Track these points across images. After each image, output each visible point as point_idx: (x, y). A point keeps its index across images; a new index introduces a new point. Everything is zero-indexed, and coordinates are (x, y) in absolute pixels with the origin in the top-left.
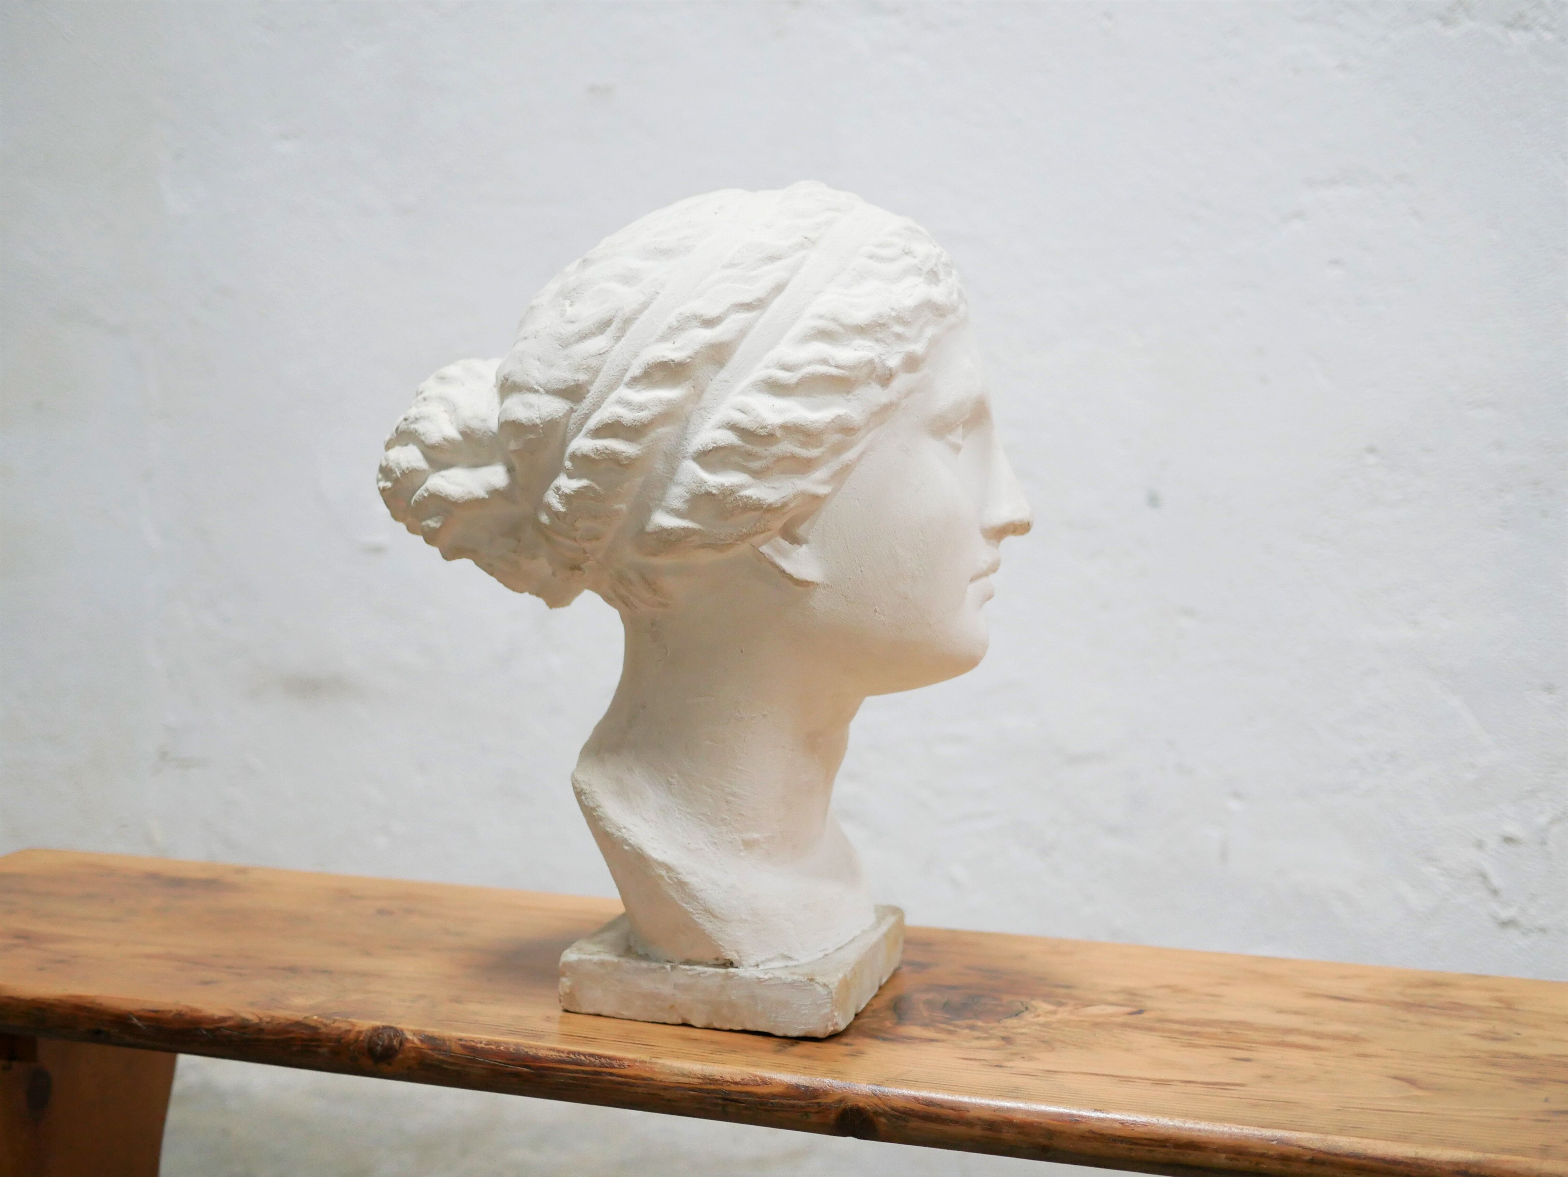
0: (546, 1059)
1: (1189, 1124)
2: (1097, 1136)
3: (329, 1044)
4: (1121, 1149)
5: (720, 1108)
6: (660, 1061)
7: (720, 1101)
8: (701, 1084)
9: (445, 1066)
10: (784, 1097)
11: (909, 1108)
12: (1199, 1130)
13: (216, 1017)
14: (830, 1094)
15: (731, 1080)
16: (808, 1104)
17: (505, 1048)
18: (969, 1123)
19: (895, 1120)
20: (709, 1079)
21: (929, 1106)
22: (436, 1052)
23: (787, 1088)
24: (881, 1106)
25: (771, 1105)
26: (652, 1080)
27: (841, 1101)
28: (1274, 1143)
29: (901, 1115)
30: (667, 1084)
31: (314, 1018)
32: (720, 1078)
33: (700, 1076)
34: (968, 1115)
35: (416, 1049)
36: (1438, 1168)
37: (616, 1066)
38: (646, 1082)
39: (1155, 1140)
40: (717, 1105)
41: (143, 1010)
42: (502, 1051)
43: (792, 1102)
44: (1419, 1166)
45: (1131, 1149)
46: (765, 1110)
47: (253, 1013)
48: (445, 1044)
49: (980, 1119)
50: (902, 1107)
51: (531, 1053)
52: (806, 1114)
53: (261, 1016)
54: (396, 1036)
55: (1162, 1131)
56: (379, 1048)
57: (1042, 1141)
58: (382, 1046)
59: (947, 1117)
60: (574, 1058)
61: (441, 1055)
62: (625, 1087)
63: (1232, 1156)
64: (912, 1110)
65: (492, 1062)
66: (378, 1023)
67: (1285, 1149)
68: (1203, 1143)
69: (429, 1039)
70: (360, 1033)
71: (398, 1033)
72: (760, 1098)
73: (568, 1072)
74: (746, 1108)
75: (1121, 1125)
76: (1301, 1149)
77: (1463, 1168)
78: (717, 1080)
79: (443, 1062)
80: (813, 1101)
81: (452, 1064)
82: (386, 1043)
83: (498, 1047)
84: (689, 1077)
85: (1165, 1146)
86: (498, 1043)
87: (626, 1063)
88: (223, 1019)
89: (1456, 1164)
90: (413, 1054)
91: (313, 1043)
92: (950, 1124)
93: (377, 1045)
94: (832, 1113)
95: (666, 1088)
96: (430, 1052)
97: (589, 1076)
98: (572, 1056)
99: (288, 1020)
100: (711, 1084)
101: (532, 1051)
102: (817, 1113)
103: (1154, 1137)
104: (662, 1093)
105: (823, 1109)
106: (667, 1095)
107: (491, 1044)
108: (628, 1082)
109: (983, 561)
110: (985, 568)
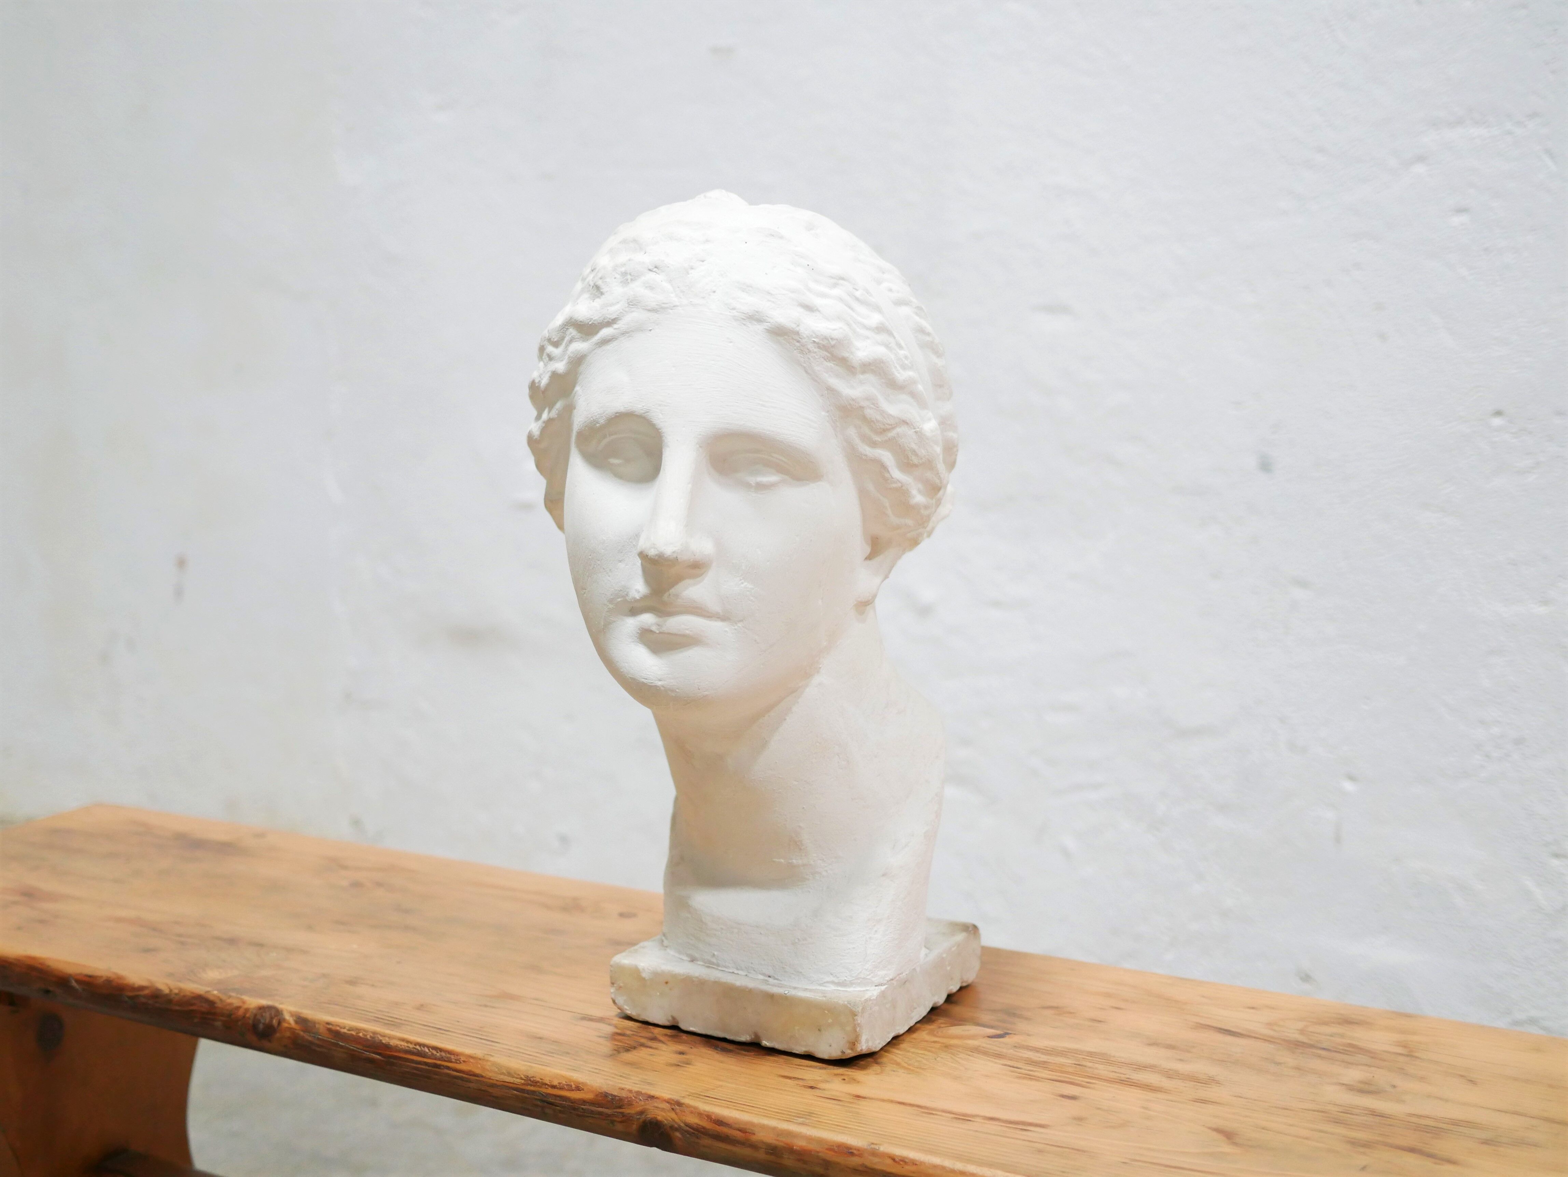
0: (396, 1049)
3: (222, 1018)
5: (540, 1109)
6: (492, 1059)
7: (539, 1103)
8: (523, 1084)
9: (311, 1045)
10: (593, 1104)
11: (702, 1126)
13: (136, 986)
14: (633, 1105)
15: (549, 1084)
16: (613, 1113)
17: (363, 1035)
18: (754, 1146)
19: (688, 1136)
20: (530, 1080)
21: (718, 1124)
22: (306, 1033)
23: (597, 1095)
24: (678, 1121)
25: (582, 1111)
26: (482, 1077)
27: (642, 1113)
29: (694, 1132)
30: (495, 1082)
31: (214, 993)
32: (540, 1080)
33: (522, 1077)
34: (754, 1138)
35: (290, 1029)
37: (454, 1060)
38: (479, 1078)
40: (537, 1106)
41: (80, 974)
42: (361, 1037)
43: (600, 1109)
46: (578, 1116)
47: (167, 985)
48: (315, 1026)
49: (763, 1142)
50: (694, 1124)
51: (384, 1042)
52: (613, 1122)
53: (172, 987)
54: (276, 1016)
56: (261, 1026)
58: (263, 1024)
59: (734, 1138)
60: (420, 1049)
61: (311, 1036)
62: (462, 1081)
64: (704, 1128)
66: (264, 1002)
69: (302, 1021)
70: (247, 1010)
71: (278, 1012)
72: (572, 1103)
73: (413, 1063)
74: (560, 1112)
75: (891, 1160)
78: (537, 1082)
79: (311, 1043)
80: (618, 1110)
81: (319, 1046)
82: (267, 1021)
83: (357, 1033)
84: (513, 1077)
86: (358, 1030)
87: (462, 1059)
88: (142, 988)
90: (288, 1034)
91: (209, 1016)
92: (737, 1145)
93: (261, 1022)
94: (634, 1124)
95: (493, 1086)
96: (302, 1033)
98: (418, 1047)
99: (192, 993)
100: (531, 1085)
101: (385, 1040)
104: (490, 1090)
105: (627, 1119)
106: (495, 1092)
107: (353, 1030)
108: (462, 1077)
109: (636, 590)
110: (638, 598)
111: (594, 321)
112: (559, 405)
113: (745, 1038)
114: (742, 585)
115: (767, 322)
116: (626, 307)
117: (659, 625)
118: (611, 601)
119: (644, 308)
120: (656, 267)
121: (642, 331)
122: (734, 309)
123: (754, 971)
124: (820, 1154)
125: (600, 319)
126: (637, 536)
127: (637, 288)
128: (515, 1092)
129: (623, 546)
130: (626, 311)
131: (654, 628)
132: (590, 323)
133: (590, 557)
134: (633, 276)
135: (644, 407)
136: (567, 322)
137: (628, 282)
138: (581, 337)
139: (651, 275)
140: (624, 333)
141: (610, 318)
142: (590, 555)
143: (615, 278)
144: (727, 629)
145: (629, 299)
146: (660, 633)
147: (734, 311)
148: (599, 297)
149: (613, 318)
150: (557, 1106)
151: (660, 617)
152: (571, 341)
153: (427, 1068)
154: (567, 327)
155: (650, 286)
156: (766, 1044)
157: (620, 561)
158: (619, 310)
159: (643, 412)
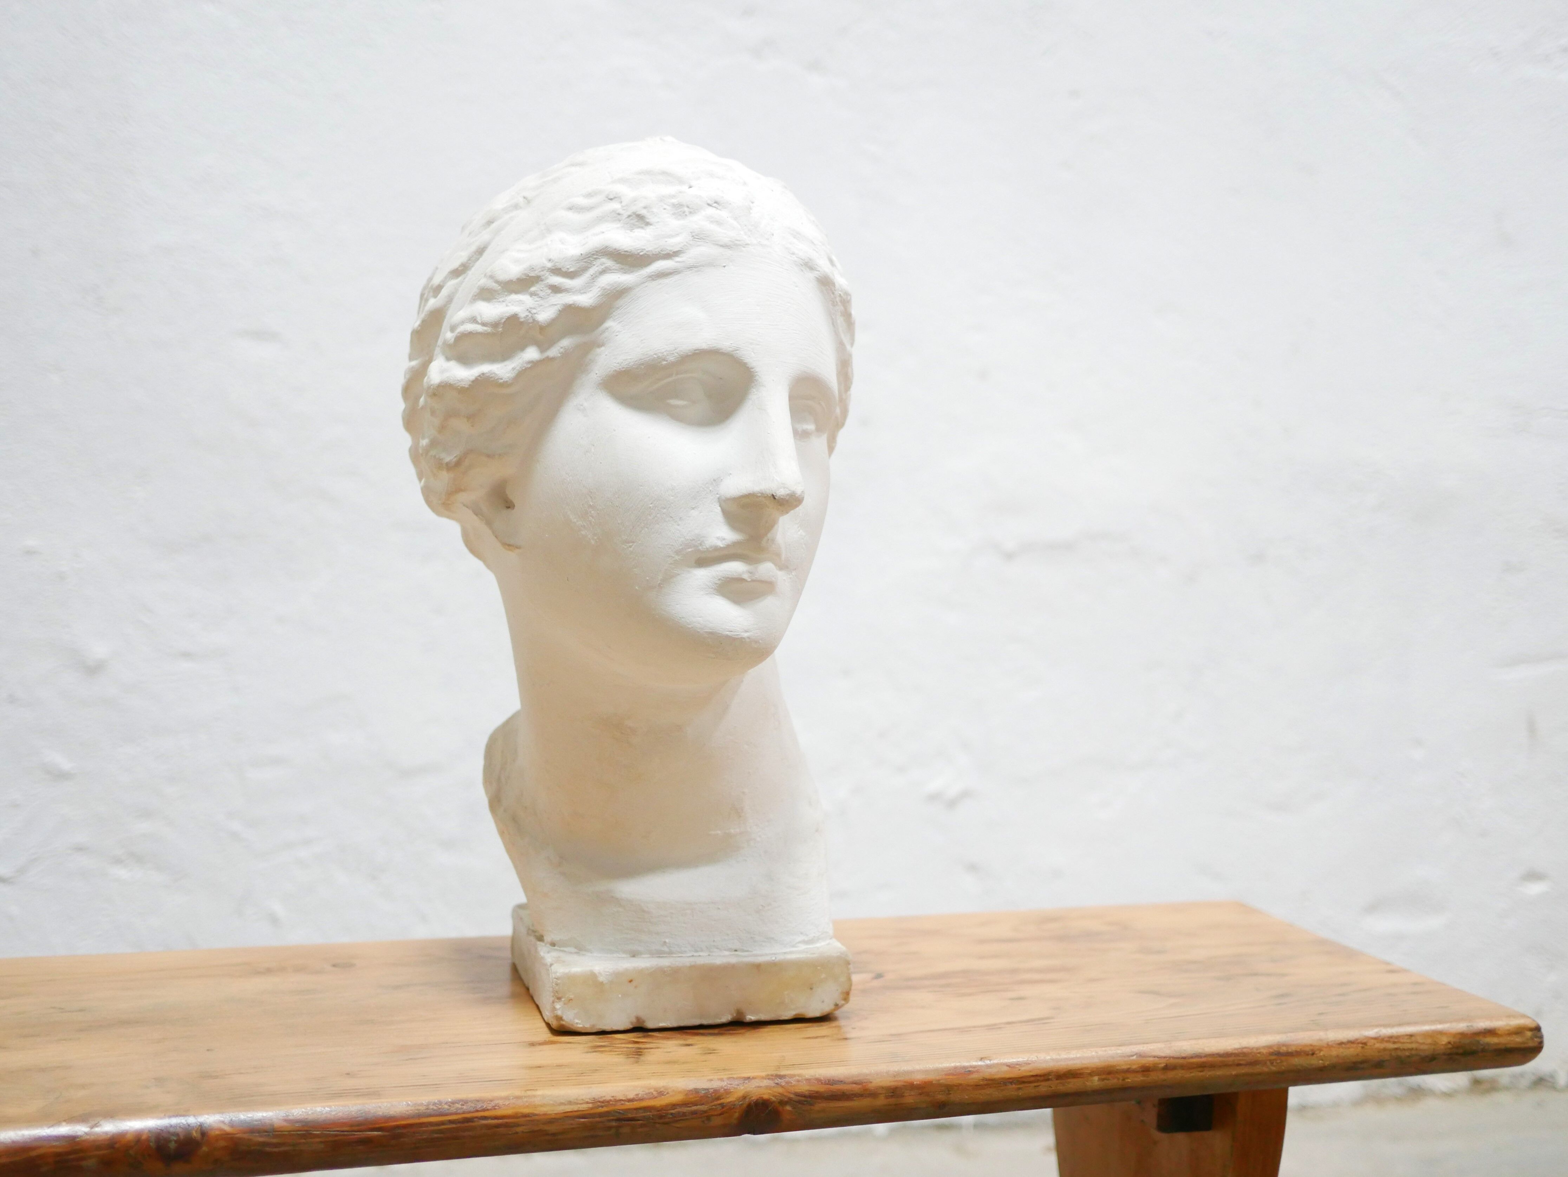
0: (402, 1116)
1: (1064, 1055)
2: (989, 1082)
4: (1011, 1091)
5: (613, 1131)
6: (539, 1093)
7: (614, 1124)
8: (592, 1109)
9: (268, 1149)
10: (684, 1104)
11: (814, 1091)
12: (1073, 1059)
14: (732, 1092)
15: (624, 1099)
16: (711, 1107)
18: (872, 1094)
19: (800, 1106)
20: (599, 1102)
21: (833, 1085)
23: (686, 1094)
24: (785, 1094)
25: (671, 1116)
26: (533, 1115)
27: (744, 1097)
28: (1135, 1057)
29: (805, 1099)
30: (553, 1116)
32: (612, 1098)
33: (589, 1100)
34: (871, 1086)
36: (1259, 1053)
37: (489, 1107)
38: (528, 1119)
39: (1040, 1076)
40: (610, 1128)
43: (694, 1108)
44: (1244, 1054)
45: (1019, 1089)
46: (665, 1123)
48: (265, 1123)
49: (882, 1088)
50: (807, 1091)
51: (380, 1113)
52: (708, 1118)
54: (195, 1133)
55: (1044, 1066)
56: (172, 1145)
57: (941, 1097)
58: (176, 1141)
59: (852, 1093)
61: (261, 1136)
62: (501, 1129)
63: (1103, 1077)
64: (817, 1092)
65: (332, 1133)
67: (1144, 1061)
68: (1079, 1069)
69: (241, 1125)
70: (140, 1131)
72: (659, 1111)
74: (642, 1126)
75: (1008, 1068)
76: (1156, 1059)
77: (1276, 1049)
78: (608, 1101)
79: (265, 1144)
80: (716, 1103)
81: (277, 1145)
82: (182, 1138)
84: (577, 1104)
85: (1048, 1080)
87: (500, 1103)
89: (1270, 1047)
90: (222, 1143)
92: (855, 1098)
93: (170, 1141)
94: (736, 1112)
95: (550, 1122)
96: (246, 1136)
97: (459, 1125)
100: (602, 1107)
101: (380, 1110)
102: (721, 1114)
103: (1038, 1072)
104: (546, 1128)
105: (726, 1110)
106: (552, 1128)
108: (507, 1123)
109: (718, 538)
110: (722, 546)
111: (647, 252)
112: (566, 343)
113: (726, 1018)
114: (799, 533)
115: (817, 271)
116: (690, 240)
117: (751, 573)
118: (678, 552)
119: (714, 242)
120: (716, 202)
121: (714, 266)
122: (793, 254)
123: (717, 948)
124: (941, 1081)
125: (656, 250)
126: (716, 481)
127: (698, 221)
128: (583, 1120)
129: (698, 492)
130: (691, 245)
131: (746, 576)
132: (641, 254)
133: (651, 506)
134: (692, 209)
135: (732, 345)
136: (597, 252)
137: (686, 215)
138: (622, 269)
139: (710, 211)
140: (690, 268)
141: (671, 250)
142: (651, 504)
143: (665, 209)
144: (784, 578)
145: (694, 232)
146: (753, 581)
147: (794, 256)
148: (642, 228)
149: (675, 250)
150: (639, 1120)
151: (750, 564)
152: (603, 272)
153: (454, 1126)
154: (595, 257)
155: (717, 221)
156: (751, 1019)
157: (693, 509)
158: (682, 243)
159: (731, 349)
